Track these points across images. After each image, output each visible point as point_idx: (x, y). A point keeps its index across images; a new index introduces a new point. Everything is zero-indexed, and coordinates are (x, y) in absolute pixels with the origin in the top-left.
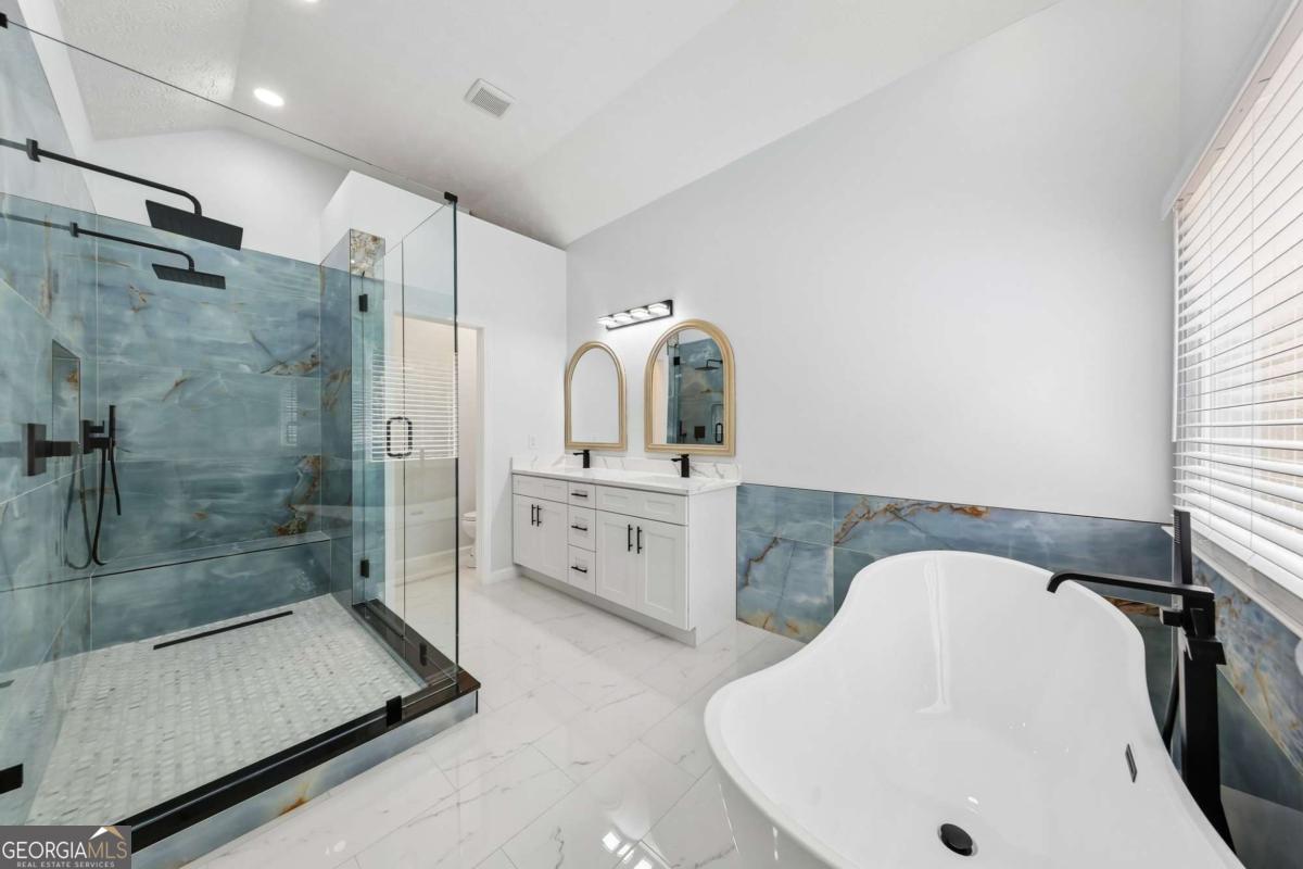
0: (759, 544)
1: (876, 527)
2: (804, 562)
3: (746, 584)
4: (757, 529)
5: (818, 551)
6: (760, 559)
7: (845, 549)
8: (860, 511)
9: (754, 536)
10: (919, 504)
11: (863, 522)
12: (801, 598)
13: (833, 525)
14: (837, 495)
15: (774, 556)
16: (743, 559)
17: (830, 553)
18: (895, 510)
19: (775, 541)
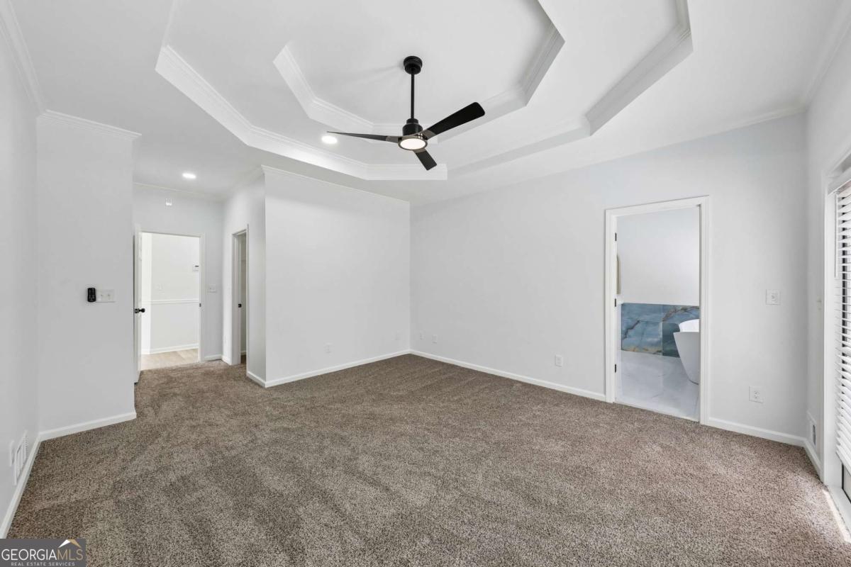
0: (631, 323)
1: (678, 315)
2: (650, 328)
3: (626, 337)
4: (631, 318)
5: (656, 324)
6: (632, 328)
7: (667, 322)
8: (672, 310)
9: (630, 321)
10: (693, 307)
11: (673, 314)
12: (649, 340)
13: (663, 315)
14: (664, 306)
15: (638, 327)
16: (624, 329)
17: (661, 324)
18: (685, 309)
19: (638, 322)
